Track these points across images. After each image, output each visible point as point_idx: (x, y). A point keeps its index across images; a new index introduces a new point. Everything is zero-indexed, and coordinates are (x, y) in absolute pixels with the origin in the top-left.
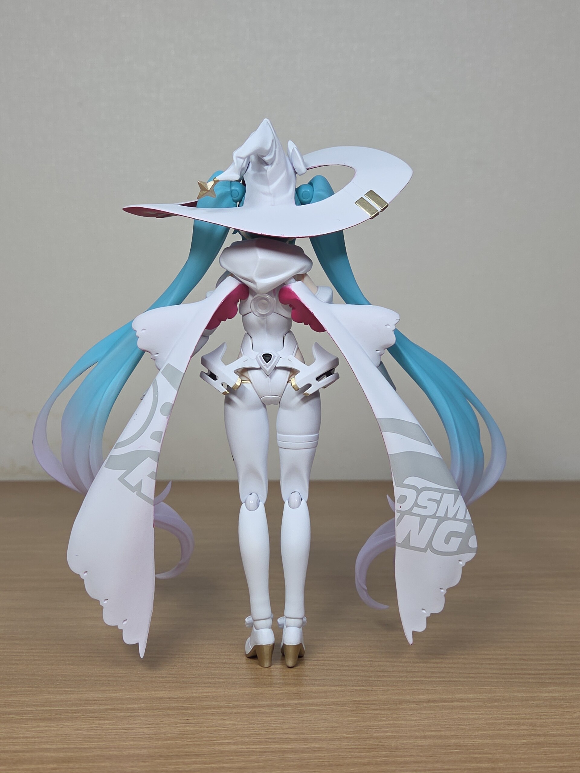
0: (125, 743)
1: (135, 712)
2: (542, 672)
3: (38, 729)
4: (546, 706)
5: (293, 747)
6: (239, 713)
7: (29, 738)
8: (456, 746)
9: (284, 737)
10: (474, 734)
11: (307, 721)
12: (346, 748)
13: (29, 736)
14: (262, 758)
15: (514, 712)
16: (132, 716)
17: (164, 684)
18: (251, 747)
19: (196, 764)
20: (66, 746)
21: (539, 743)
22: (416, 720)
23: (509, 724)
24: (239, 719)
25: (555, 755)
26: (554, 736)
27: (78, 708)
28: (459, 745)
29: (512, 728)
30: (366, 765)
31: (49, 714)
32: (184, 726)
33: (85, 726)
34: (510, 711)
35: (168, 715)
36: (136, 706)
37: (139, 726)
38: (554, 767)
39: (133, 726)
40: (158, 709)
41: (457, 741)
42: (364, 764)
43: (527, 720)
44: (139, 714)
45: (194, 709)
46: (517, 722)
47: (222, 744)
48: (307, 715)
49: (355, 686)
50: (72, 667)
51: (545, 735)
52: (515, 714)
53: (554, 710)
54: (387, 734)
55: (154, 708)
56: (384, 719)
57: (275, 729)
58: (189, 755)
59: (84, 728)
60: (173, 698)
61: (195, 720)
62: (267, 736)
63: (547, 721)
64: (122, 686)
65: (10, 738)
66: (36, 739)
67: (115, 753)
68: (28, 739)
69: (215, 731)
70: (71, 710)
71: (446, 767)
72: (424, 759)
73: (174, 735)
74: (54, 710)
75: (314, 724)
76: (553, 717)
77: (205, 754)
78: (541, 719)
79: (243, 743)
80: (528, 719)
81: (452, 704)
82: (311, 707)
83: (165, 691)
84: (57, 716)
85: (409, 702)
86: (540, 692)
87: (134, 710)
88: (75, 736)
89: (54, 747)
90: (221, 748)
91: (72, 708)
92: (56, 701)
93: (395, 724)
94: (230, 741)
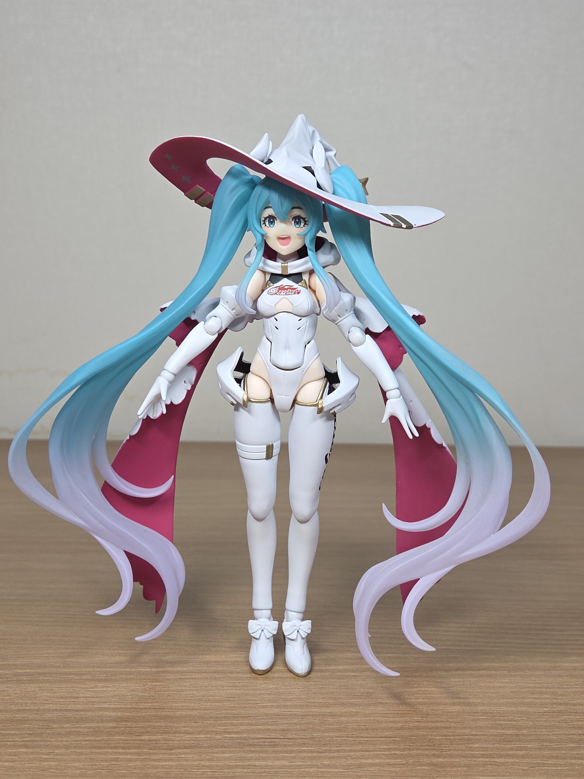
0: (177, 705)
1: (185, 675)
2: (564, 642)
3: (96, 689)
4: (567, 676)
5: (332, 711)
6: (280, 678)
7: (89, 697)
8: (483, 713)
9: (323, 701)
10: (500, 702)
11: (344, 686)
12: (381, 713)
13: (88, 696)
14: (304, 721)
15: (537, 682)
16: (182, 679)
17: (210, 648)
18: (292, 710)
19: (244, 725)
20: (123, 706)
21: (560, 712)
22: (445, 687)
23: (532, 693)
24: (281, 684)
25: (575, 723)
26: (574, 705)
27: (132, 670)
28: (485, 712)
29: (535, 697)
30: (399, 729)
31: (106, 675)
32: (231, 689)
33: (139, 688)
34: (533, 680)
35: (216, 678)
36: (185, 669)
37: (189, 689)
38: (574, 735)
39: (183, 688)
40: (205, 672)
41: (483, 708)
42: (398, 729)
43: (549, 690)
44: (188, 677)
45: (239, 673)
46: (539, 690)
47: (266, 707)
48: (344, 681)
49: (388, 653)
50: (123, 630)
51: (566, 704)
52: (538, 683)
53: (574, 680)
54: (418, 700)
55: (202, 671)
56: (416, 685)
57: (314, 694)
58: (236, 717)
59: (138, 689)
60: (219, 662)
61: (240, 684)
62: (308, 701)
63: (568, 690)
64: (171, 649)
65: (71, 697)
66: (95, 699)
67: (168, 713)
68: (88, 699)
69: (259, 694)
70: (125, 672)
71: (473, 733)
72: (453, 725)
73: (222, 697)
74: (110, 671)
75: (351, 689)
76: (574, 687)
77: (251, 716)
78: (563, 688)
79: (285, 707)
80: (550, 688)
81: (479, 672)
82: (348, 673)
83: (211, 655)
84: (112, 677)
85: (439, 670)
86: (562, 662)
87: (183, 672)
88: (130, 697)
89: (112, 706)
90: (266, 711)
91: (126, 670)
92: (112, 663)
93: (426, 691)
94: (274, 704)
